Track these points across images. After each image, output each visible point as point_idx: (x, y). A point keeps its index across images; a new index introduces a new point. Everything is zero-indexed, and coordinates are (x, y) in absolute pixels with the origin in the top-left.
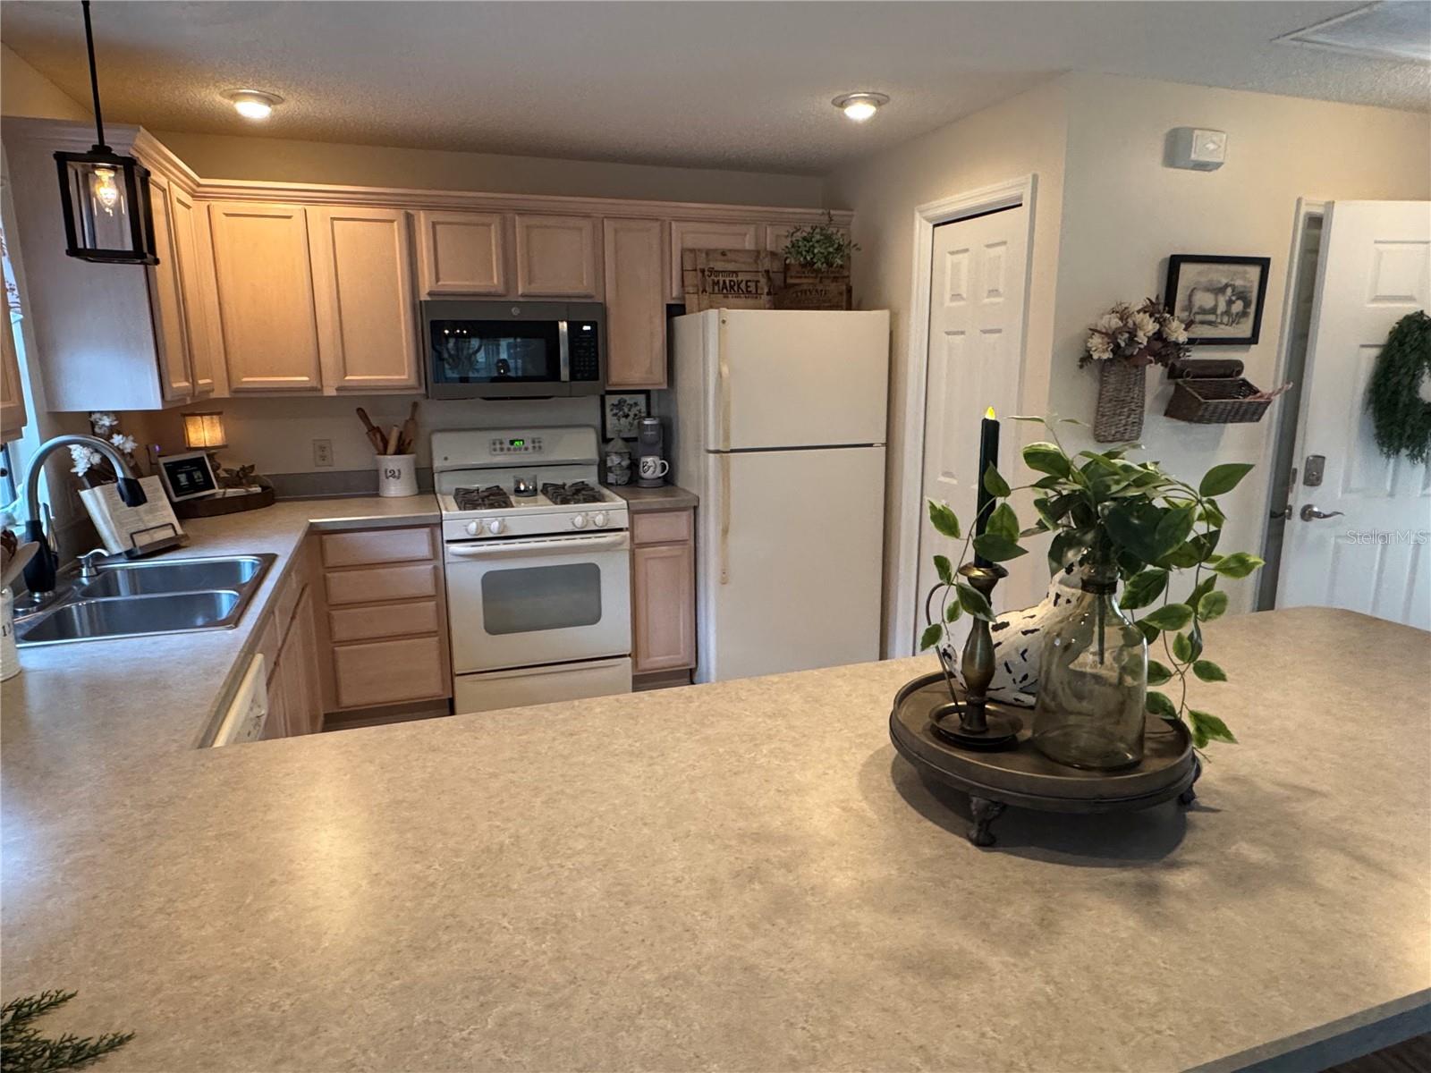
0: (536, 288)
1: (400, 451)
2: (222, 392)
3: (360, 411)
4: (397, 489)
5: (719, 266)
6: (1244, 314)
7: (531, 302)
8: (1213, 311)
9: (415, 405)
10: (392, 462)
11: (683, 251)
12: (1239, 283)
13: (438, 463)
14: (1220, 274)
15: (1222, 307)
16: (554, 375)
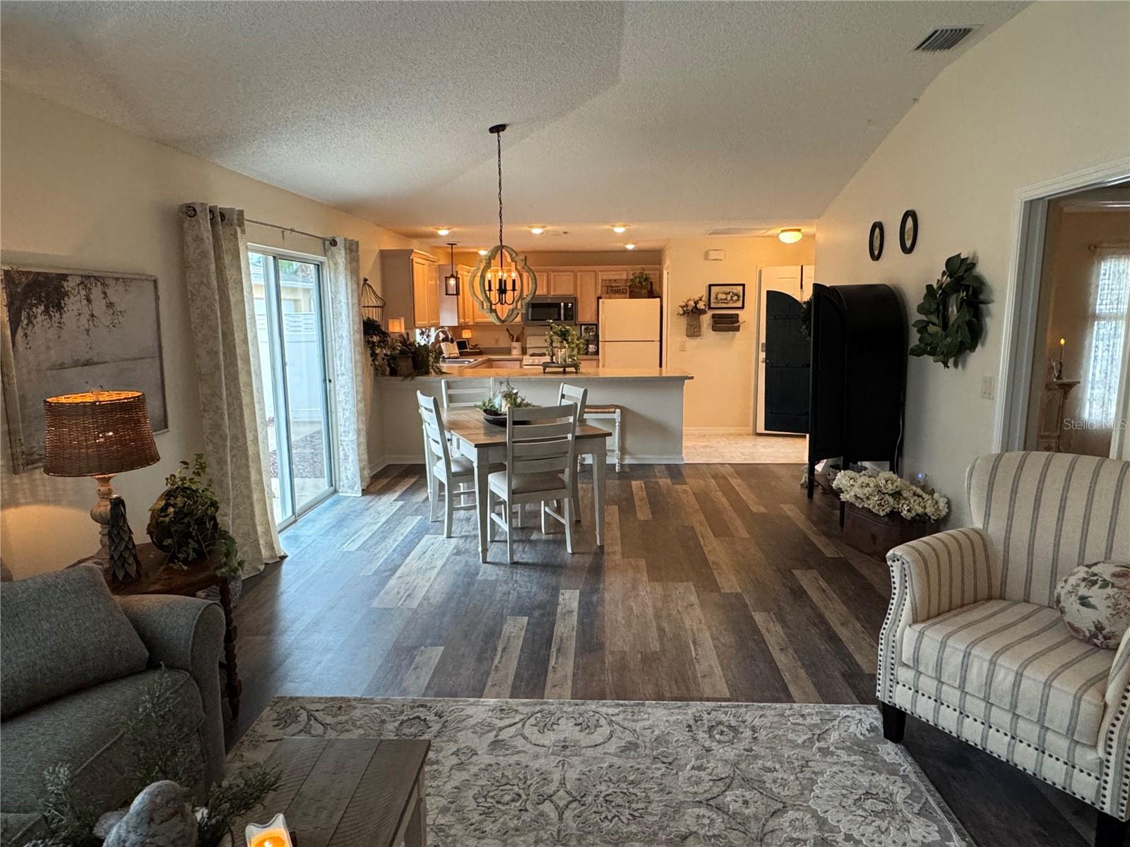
0: (557, 293)
1: (517, 341)
2: (471, 323)
3: (507, 330)
4: (516, 353)
5: (614, 285)
6: (738, 300)
7: (554, 297)
8: (726, 299)
9: (523, 328)
10: (515, 344)
11: (603, 280)
12: (735, 291)
13: (528, 346)
14: (727, 289)
15: (729, 298)
16: (559, 319)
